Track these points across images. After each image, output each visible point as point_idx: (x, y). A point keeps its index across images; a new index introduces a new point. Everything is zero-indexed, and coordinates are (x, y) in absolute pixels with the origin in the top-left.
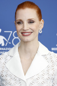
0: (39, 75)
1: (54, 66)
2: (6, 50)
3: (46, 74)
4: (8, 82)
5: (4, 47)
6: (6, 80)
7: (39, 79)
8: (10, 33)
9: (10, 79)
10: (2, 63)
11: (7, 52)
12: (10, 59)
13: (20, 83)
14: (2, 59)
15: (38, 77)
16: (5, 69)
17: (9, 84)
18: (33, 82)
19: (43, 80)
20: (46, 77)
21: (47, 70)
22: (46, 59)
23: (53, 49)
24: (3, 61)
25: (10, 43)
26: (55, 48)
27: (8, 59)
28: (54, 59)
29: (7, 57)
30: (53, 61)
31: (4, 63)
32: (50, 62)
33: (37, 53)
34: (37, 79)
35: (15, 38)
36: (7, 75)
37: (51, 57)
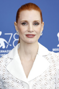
0: (41, 76)
1: (55, 65)
2: (7, 52)
3: (48, 75)
4: (10, 85)
5: (5, 49)
6: (8, 82)
7: (41, 80)
8: (11, 35)
9: (12, 81)
10: (3, 66)
11: (7, 55)
12: (10, 62)
13: (23, 85)
14: (2, 62)
15: (41, 79)
16: (6, 73)
17: (12, 86)
18: (36, 84)
19: (46, 82)
20: (49, 77)
21: (49, 70)
22: (47, 59)
23: (54, 50)
24: (3, 64)
25: (11, 45)
26: (56, 49)
27: (9, 62)
28: (55, 59)
29: (7, 60)
30: (54, 61)
31: (5, 66)
32: (51, 63)
33: (37, 53)
34: (40, 80)
35: (16, 40)
36: (8, 77)
37: (51, 57)
